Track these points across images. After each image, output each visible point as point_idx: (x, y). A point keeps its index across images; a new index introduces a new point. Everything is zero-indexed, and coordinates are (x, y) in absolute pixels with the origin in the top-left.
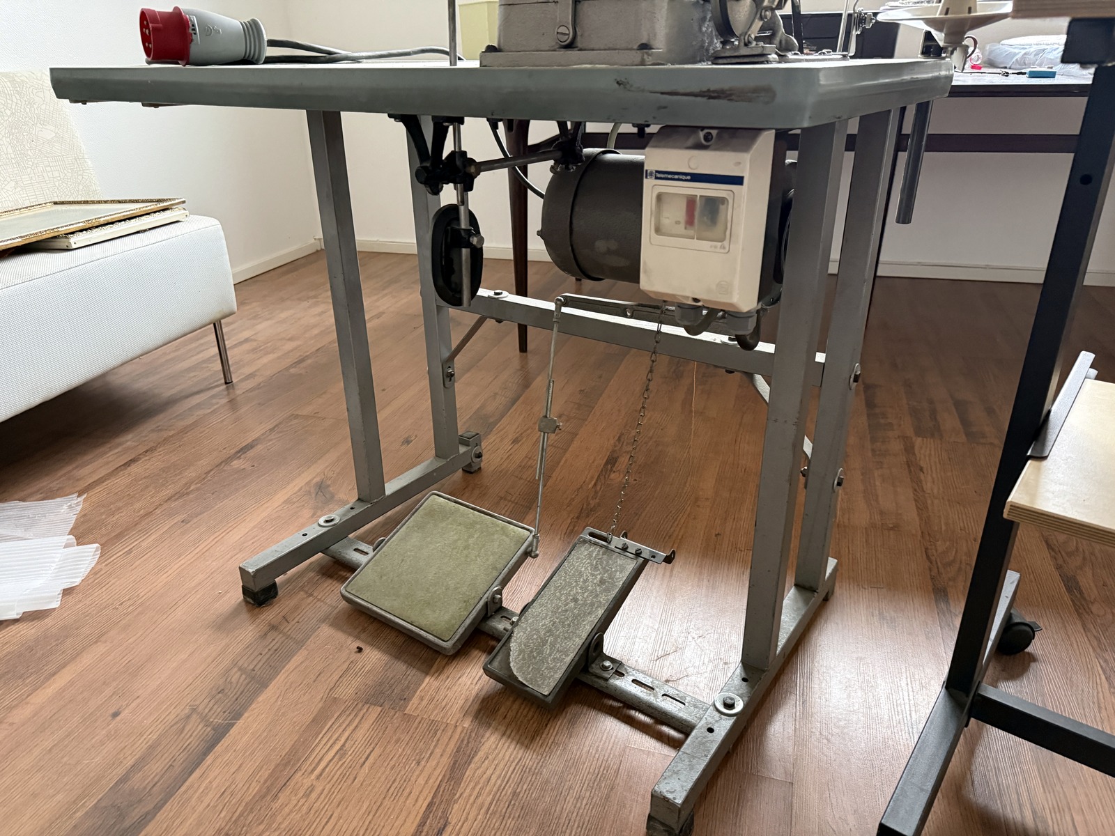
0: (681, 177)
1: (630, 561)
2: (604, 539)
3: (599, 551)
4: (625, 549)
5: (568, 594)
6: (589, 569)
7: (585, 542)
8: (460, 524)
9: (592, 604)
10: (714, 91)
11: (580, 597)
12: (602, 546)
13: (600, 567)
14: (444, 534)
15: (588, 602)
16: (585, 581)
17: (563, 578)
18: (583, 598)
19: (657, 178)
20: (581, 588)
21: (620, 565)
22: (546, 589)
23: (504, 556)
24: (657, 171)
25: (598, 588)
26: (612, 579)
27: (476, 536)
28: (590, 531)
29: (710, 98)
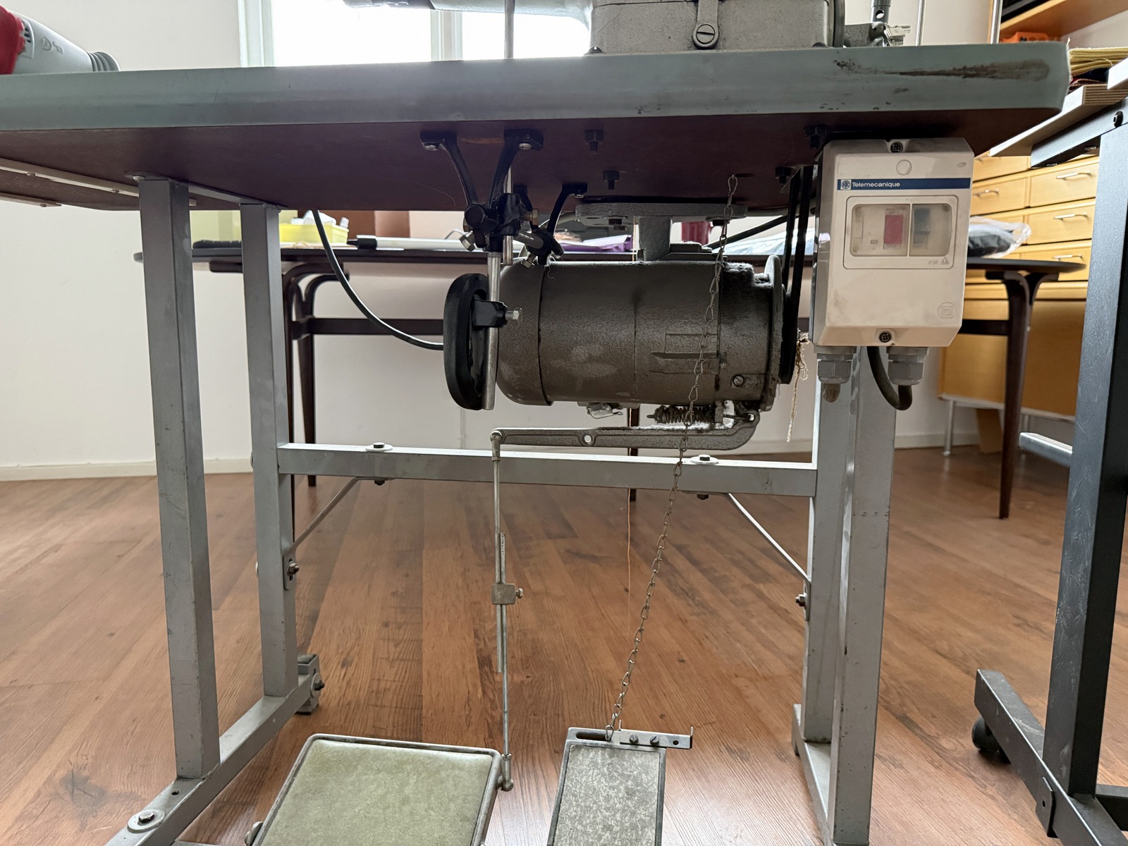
0: (887, 185)
1: (649, 756)
2: (601, 738)
3: (603, 755)
4: (634, 743)
5: (594, 823)
6: (603, 780)
7: (578, 747)
8: (379, 771)
9: (634, 827)
10: (971, 69)
11: (613, 823)
12: (604, 748)
13: (616, 775)
14: (360, 791)
15: (627, 825)
16: (608, 799)
17: (574, 803)
18: (617, 821)
19: (853, 188)
20: (607, 809)
21: (641, 765)
22: (559, 826)
23: (470, 798)
24: (853, 181)
25: (629, 803)
26: (641, 785)
27: (412, 781)
28: (576, 732)
29: (966, 76)
